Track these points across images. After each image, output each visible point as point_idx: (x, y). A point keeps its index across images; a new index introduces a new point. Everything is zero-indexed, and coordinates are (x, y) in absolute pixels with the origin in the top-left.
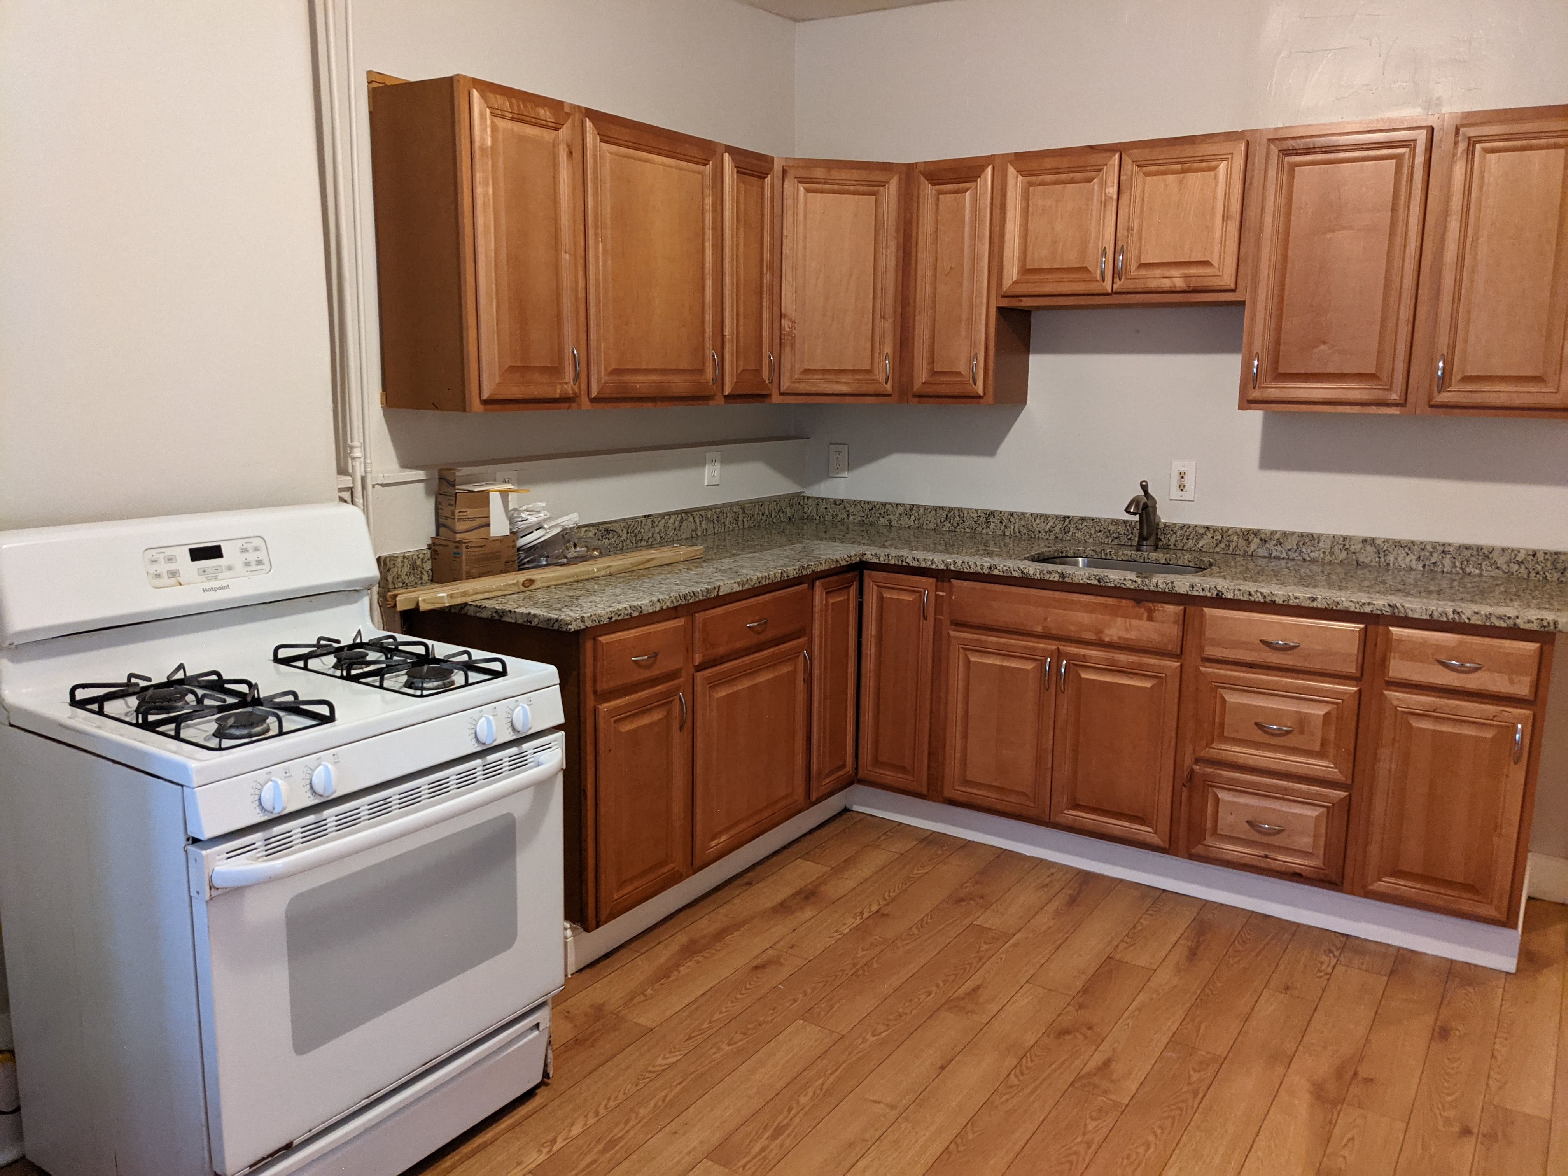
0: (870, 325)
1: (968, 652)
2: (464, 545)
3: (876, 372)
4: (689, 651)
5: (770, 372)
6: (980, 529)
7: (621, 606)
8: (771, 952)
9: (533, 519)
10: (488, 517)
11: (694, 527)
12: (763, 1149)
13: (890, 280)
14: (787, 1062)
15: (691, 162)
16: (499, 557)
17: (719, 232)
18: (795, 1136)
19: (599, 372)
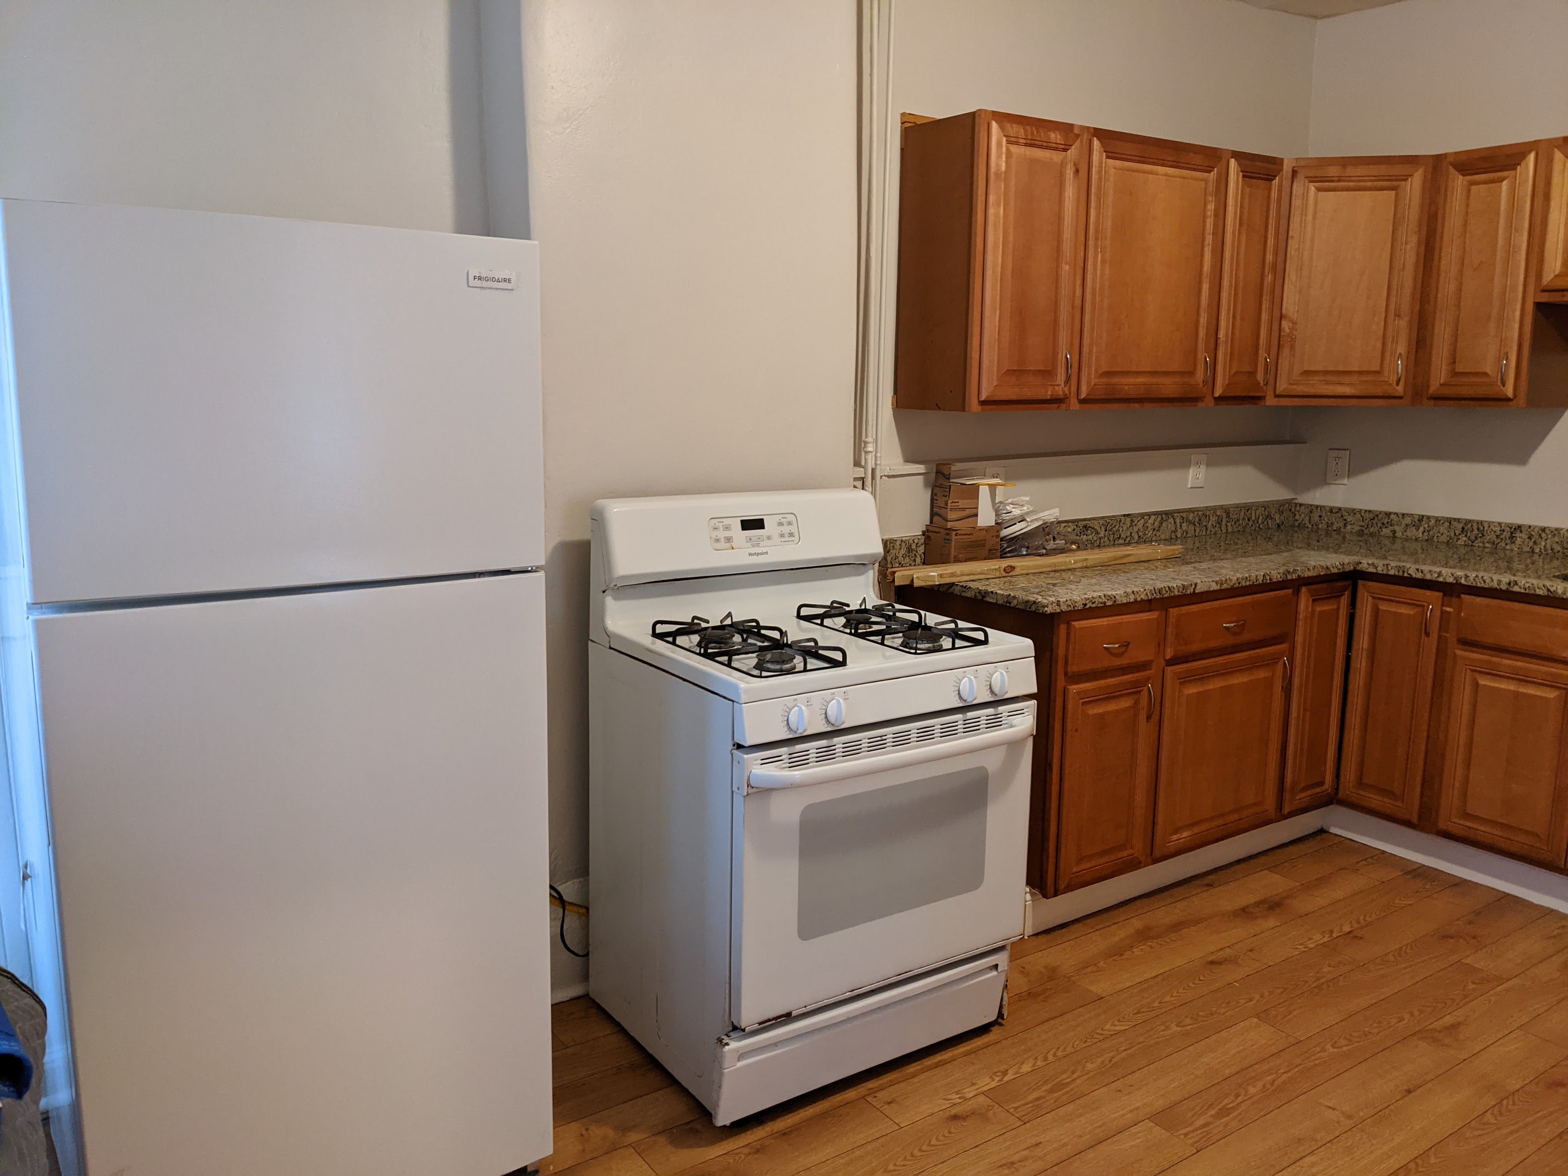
0: (1382, 324)
1: (1477, 676)
2: (954, 533)
3: (1386, 374)
4: (1161, 644)
5: (1266, 373)
6: (1503, 544)
7: (1095, 595)
8: (1228, 951)
9: (1017, 512)
10: (977, 508)
11: (1174, 529)
12: (1206, 1125)
13: (1408, 279)
14: (1238, 1052)
15: (1195, 170)
16: (984, 545)
17: (1220, 235)
18: (1239, 1121)
19: (1089, 374)
